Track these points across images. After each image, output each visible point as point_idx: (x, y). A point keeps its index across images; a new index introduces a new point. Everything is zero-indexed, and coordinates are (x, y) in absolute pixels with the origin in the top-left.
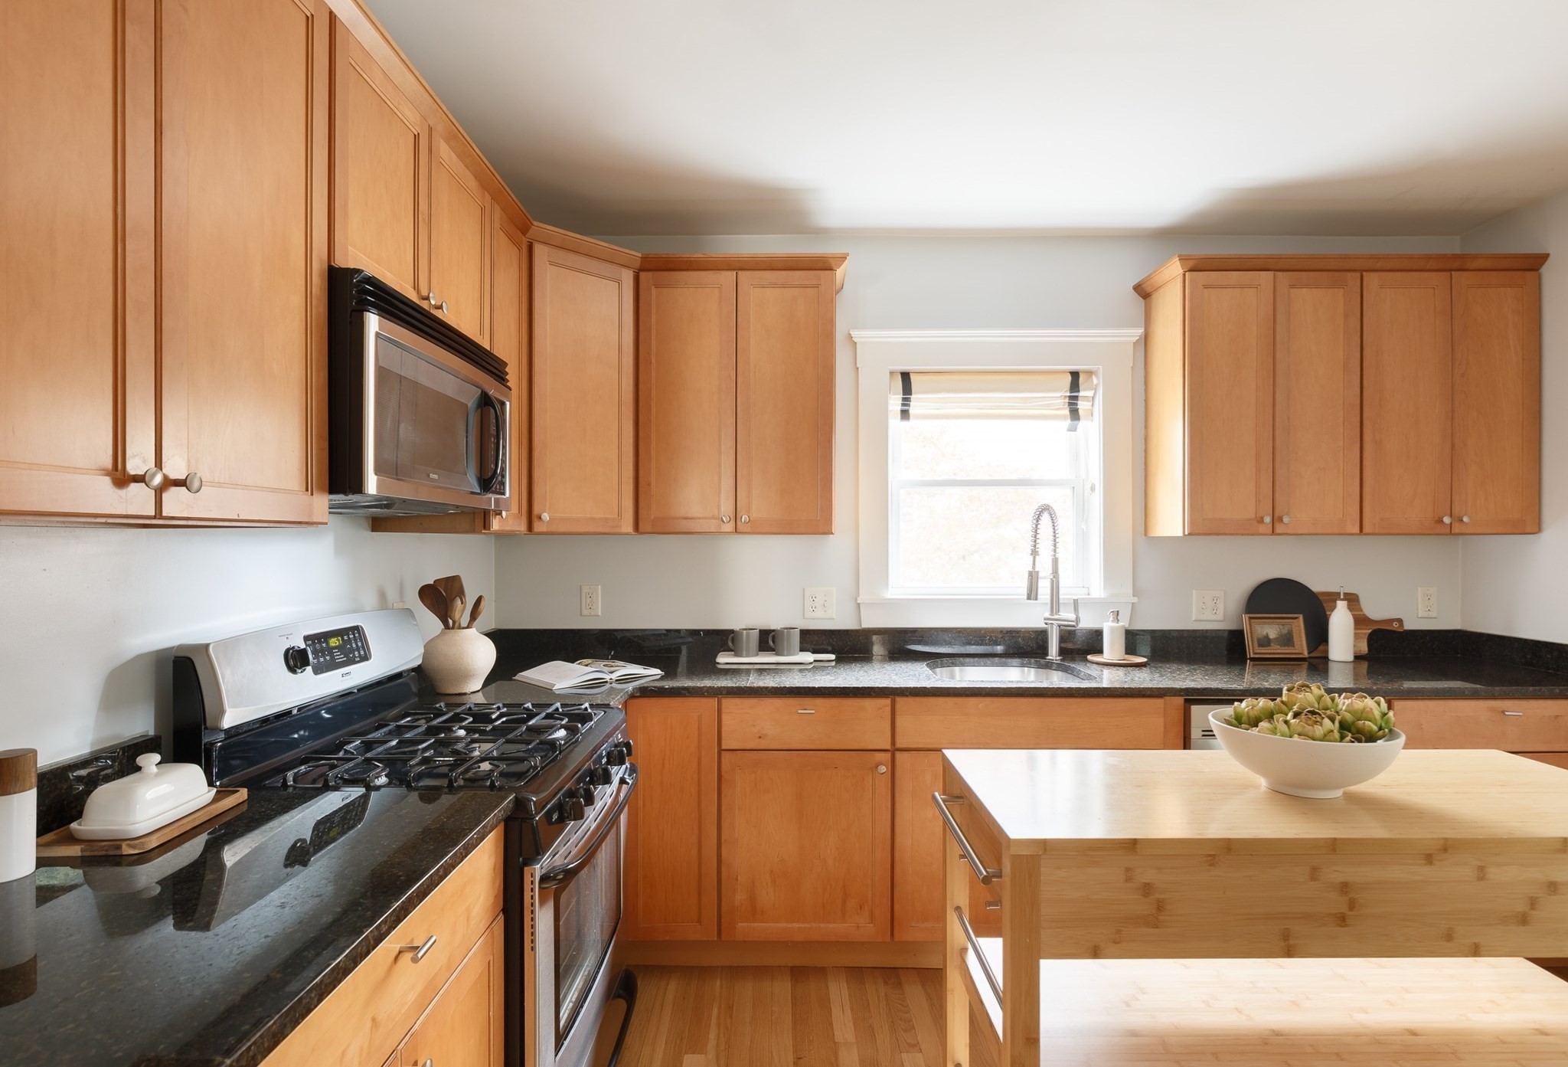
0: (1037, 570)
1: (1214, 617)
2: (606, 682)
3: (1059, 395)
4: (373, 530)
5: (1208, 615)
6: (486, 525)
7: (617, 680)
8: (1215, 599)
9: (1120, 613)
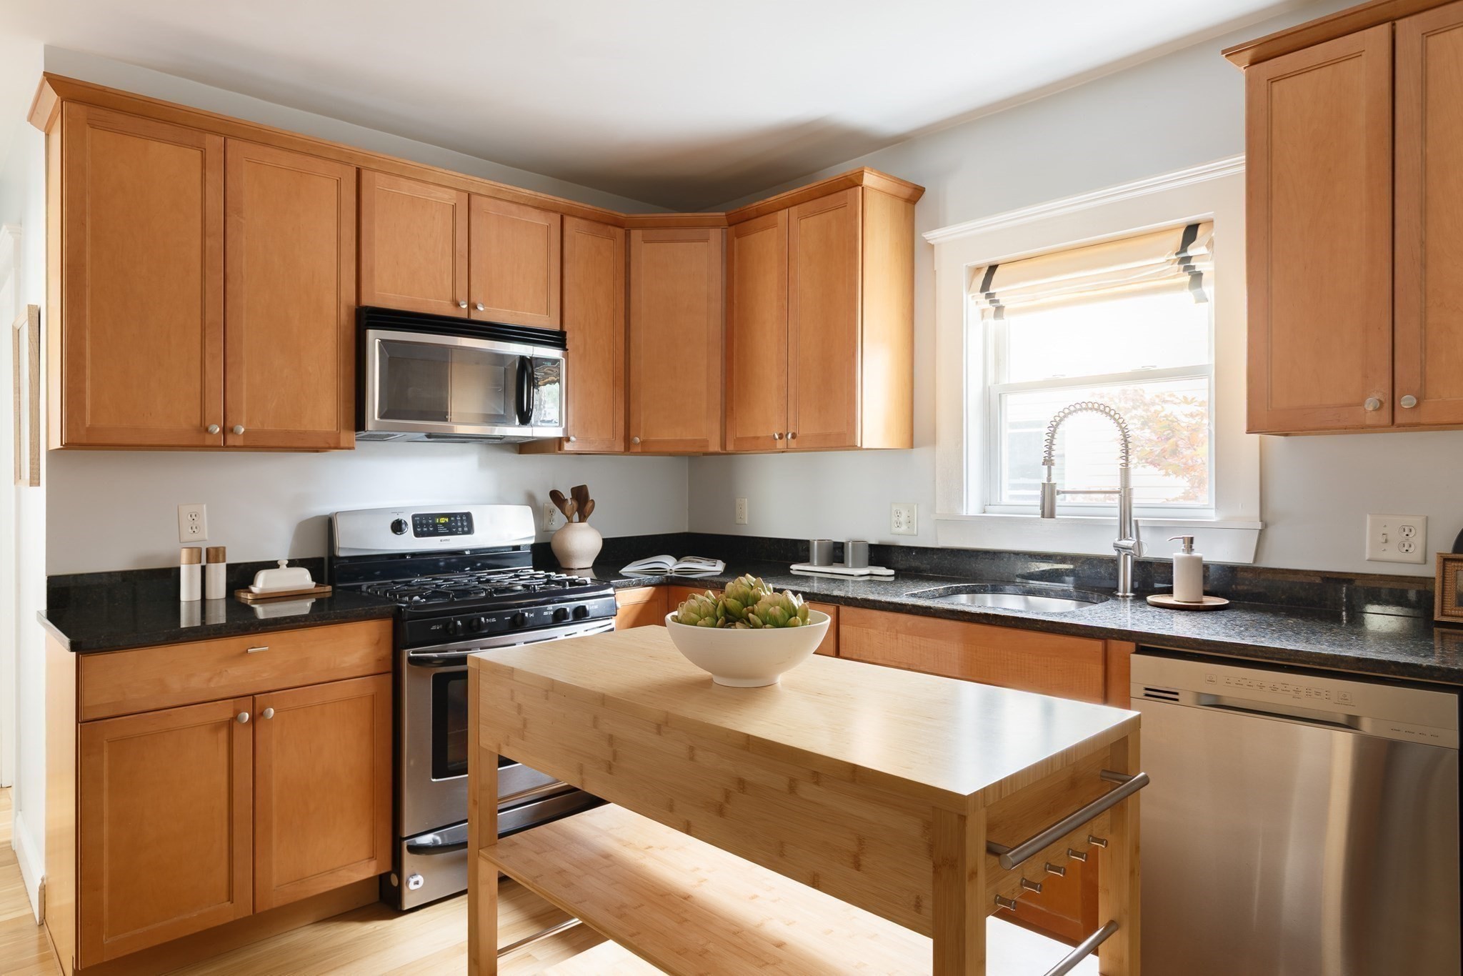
0: (1052, 482)
1: (1406, 557)
2: (666, 572)
3: (1162, 260)
4: (520, 453)
5: (1393, 553)
6: (560, 448)
7: (676, 572)
8: (1407, 531)
9: (1195, 541)
